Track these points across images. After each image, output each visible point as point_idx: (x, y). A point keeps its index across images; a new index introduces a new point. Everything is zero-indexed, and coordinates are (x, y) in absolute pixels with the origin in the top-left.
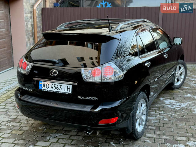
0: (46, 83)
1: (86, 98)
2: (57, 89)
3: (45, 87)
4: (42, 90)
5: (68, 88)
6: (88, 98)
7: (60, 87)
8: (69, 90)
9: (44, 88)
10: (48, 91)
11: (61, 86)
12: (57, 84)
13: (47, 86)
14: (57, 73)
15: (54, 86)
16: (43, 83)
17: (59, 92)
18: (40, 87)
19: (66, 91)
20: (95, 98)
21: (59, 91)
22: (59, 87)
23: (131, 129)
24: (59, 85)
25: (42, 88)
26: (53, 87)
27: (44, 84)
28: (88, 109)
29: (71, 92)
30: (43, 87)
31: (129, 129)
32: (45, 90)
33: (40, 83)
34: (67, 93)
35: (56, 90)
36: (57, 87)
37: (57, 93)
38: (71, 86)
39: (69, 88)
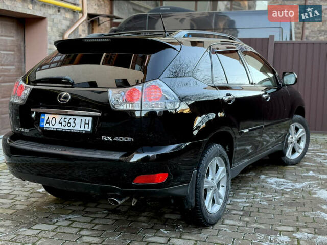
0: (51, 117)
1: (115, 139)
2: (69, 125)
3: (49, 123)
4: (45, 128)
5: (85, 124)
6: (117, 139)
7: (74, 122)
8: (87, 125)
9: (47, 125)
10: (54, 129)
11: (75, 119)
12: (68, 117)
13: (54, 121)
14: (70, 97)
15: (64, 121)
16: (47, 116)
17: (71, 130)
18: (42, 124)
19: (82, 129)
20: (129, 139)
21: (71, 128)
22: (72, 121)
23: (192, 201)
24: (72, 119)
25: (45, 126)
26: (61, 123)
27: (48, 118)
28: (116, 156)
29: (89, 130)
30: (47, 123)
31: (190, 200)
32: (49, 129)
33: (42, 117)
34: (84, 132)
35: (67, 127)
36: (68, 123)
37: (68, 132)
38: (91, 119)
39: (87, 122)
